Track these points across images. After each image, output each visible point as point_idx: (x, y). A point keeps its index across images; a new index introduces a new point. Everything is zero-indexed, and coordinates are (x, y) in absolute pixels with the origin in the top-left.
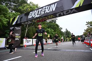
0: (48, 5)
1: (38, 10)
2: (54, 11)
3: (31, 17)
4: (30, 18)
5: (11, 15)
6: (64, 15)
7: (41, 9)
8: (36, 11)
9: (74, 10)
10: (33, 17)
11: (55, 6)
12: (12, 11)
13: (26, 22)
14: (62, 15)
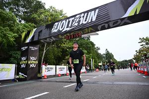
0: (84, 13)
1: (68, 20)
2: (95, 22)
3: (56, 31)
4: (55, 33)
5: (21, 27)
7: (73, 18)
10: (59, 30)
11: (96, 14)
12: (20, 21)
13: (48, 39)
14: (107, 27)
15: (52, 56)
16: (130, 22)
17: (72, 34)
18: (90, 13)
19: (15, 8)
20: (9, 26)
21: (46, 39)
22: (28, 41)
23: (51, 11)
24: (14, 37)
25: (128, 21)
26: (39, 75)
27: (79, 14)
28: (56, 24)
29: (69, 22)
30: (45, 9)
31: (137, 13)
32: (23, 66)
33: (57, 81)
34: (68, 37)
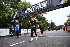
0: (40, 3)
1: (32, 7)
2: (45, 7)
3: (27, 12)
4: (27, 13)
5: (10, 11)
6: (52, 10)
7: (35, 6)
8: (31, 8)
9: (61, 6)
10: (28, 12)
11: (46, 3)
12: (10, 8)
13: (23, 16)
14: (51, 10)
15: (25, 24)
16: (63, 7)
17: (35, 13)
18: (43, 3)
19: (7, 2)
20: (5, 11)
21: (22, 16)
22: (14, 18)
23: (24, 3)
24: (8, 16)
25: (62, 6)
26: (20, 34)
27: (38, 4)
28: (27, 9)
29: (33, 8)
30: (21, 2)
31: (66, 2)
32: (13, 29)
33: (29, 36)
34: (33, 15)
